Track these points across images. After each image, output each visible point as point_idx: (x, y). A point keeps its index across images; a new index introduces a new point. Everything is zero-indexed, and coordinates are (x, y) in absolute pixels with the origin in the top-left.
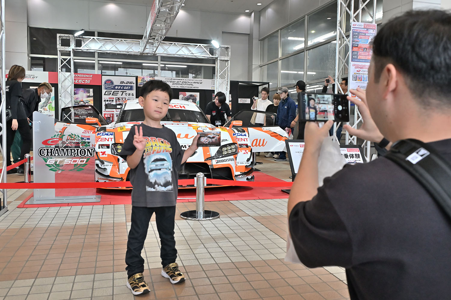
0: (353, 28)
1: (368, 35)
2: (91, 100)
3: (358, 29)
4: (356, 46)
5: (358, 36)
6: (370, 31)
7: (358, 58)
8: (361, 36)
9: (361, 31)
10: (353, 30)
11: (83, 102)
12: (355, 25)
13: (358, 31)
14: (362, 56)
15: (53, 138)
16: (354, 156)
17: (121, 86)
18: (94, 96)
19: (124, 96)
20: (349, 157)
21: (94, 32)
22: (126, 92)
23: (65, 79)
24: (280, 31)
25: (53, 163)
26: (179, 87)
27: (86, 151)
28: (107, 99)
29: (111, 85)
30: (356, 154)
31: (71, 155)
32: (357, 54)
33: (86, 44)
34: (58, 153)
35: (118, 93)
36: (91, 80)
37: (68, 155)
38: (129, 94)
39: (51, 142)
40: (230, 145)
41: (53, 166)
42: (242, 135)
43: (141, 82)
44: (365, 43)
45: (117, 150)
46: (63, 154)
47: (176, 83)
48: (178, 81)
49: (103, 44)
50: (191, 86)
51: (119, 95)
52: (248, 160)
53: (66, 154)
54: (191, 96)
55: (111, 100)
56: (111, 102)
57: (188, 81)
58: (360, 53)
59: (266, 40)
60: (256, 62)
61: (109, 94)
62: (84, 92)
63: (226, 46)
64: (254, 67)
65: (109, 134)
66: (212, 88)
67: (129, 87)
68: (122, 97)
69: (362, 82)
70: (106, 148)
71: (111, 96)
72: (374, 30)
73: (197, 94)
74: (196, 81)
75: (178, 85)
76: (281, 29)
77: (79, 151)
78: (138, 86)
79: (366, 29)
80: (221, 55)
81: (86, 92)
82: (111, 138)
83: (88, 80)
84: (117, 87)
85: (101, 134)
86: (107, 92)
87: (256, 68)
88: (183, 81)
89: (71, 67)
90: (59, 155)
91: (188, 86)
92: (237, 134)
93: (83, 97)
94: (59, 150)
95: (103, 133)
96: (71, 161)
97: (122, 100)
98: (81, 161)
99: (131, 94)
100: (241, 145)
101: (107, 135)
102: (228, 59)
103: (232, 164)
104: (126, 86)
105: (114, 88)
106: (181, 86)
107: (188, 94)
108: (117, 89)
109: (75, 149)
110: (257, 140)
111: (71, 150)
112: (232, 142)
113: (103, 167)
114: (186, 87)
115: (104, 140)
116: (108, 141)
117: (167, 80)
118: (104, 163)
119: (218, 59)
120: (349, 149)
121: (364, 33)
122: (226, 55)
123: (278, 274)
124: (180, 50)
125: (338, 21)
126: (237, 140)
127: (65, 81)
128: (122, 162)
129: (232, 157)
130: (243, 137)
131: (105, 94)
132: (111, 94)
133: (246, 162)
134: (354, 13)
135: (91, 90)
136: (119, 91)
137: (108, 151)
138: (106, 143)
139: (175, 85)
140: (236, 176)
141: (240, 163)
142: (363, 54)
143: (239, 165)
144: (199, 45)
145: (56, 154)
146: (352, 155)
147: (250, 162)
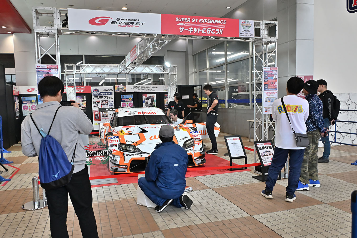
0: (264, 71)
1: (273, 74)
2: (85, 103)
3: (267, 71)
4: (266, 81)
5: (267, 75)
6: (274, 72)
7: (268, 88)
8: (269, 75)
9: (269, 72)
10: (264, 72)
11: (79, 105)
12: (265, 69)
13: (267, 72)
14: (270, 87)
15: (88, 145)
16: (268, 147)
17: (104, 93)
18: (86, 101)
19: (106, 99)
20: (265, 148)
21: (82, 55)
22: (107, 96)
23: (71, 93)
24: (207, 50)
25: (89, 160)
26: (142, 91)
27: (108, 152)
28: (95, 102)
29: (97, 92)
30: (269, 146)
31: (99, 155)
32: (267, 86)
33: (83, 69)
34: (91, 154)
35: (102, 98)
36: (84, 90)
37: (97, 155)
38: (110, 98)
39: (87, 148)
40: (190, 140)
41: (89, 162)
42: (196, 133)
43: (117, 89)
44: (271, 79)
45: (122, 148)
46: (94, 155)
47: (140, 88)
48: (142, 87)
49: (94, 68)
50: (150, 90)
51: (103, 99)
52: (201, 149)
53: (96, 155)
54: (150, 96)
55: (98, 102)
56: (98, 104)
57: (148, 87)
58: (269, 85)
59: (197, 56)
60: (191, 70)
61: (96, 98)
62: (80, 98)
63: (174, 65)
64: (190, 73)
65: (116, 137)
66: (164, 91)
67: (110, 93)
68: (105, 100)
69: (271, 102)
70: (115, 146)
71: (98, 100)
72: (277, 71)
73: (155, 95)
74: (153, 87)
75: (141, 90)
76: (208, 49)
77: (103, 152)
78: (116, 92)
79: (272, 71)
80: (171, 71)
81: (82, 98)
82: (117, 140)
83: (82, 90)
84: (101, 94)
85: (111, 138)
86: (95, 97)
87: (191, 74)
88: (145, 87)
89: (74, 85)
90: (92, 155)
91: (148, 90)
92: (193, 132)
93: (79, 101)
94: (92, 152)
95: (112, 137)
96: (99, 158)
97: (105, 102)
98: (105, 158)
99: (111, 98)
100: (196, 139)
101: (115, 138)
102: (176, 74)
103: (192, 152)
104: (108, 93)
105: (100, 95)
106: (144, 90)
107: (148, 95)
108: (102, 95)
109: (101, 151)
110: (202, 131)
111: (99, 152)
112: (191, 138)
113: (114, 159)
114: (147, 91)
115: (113, 142)
116: (116, 142)
117: (135, 87)
118: (115, 157)
119: (170, 74)
120: (265, 143)
121: (270, 73)
122: (174, 71)
123: (239, 228)
124: (144, 69)
125: (254, 65)
126: (193, 136)
127: (70, 94)
128: (127, 156)
129: (192, 148)
130: (197, 134)
131: (94, 99)
132: (98, 98)
133: (200, 150)
134: (264, 61)
135: (85, 97)
136: (103, 96)
137: (117, 149)
138: (115, 143)
139: (140, 90)
140: (195, 159)
141: (196, 151)
142: (271, 86)
143: (196, 152)
144: (156, 65)
145: (90, 155)
146: (267, 147)
147: (202, 150)
